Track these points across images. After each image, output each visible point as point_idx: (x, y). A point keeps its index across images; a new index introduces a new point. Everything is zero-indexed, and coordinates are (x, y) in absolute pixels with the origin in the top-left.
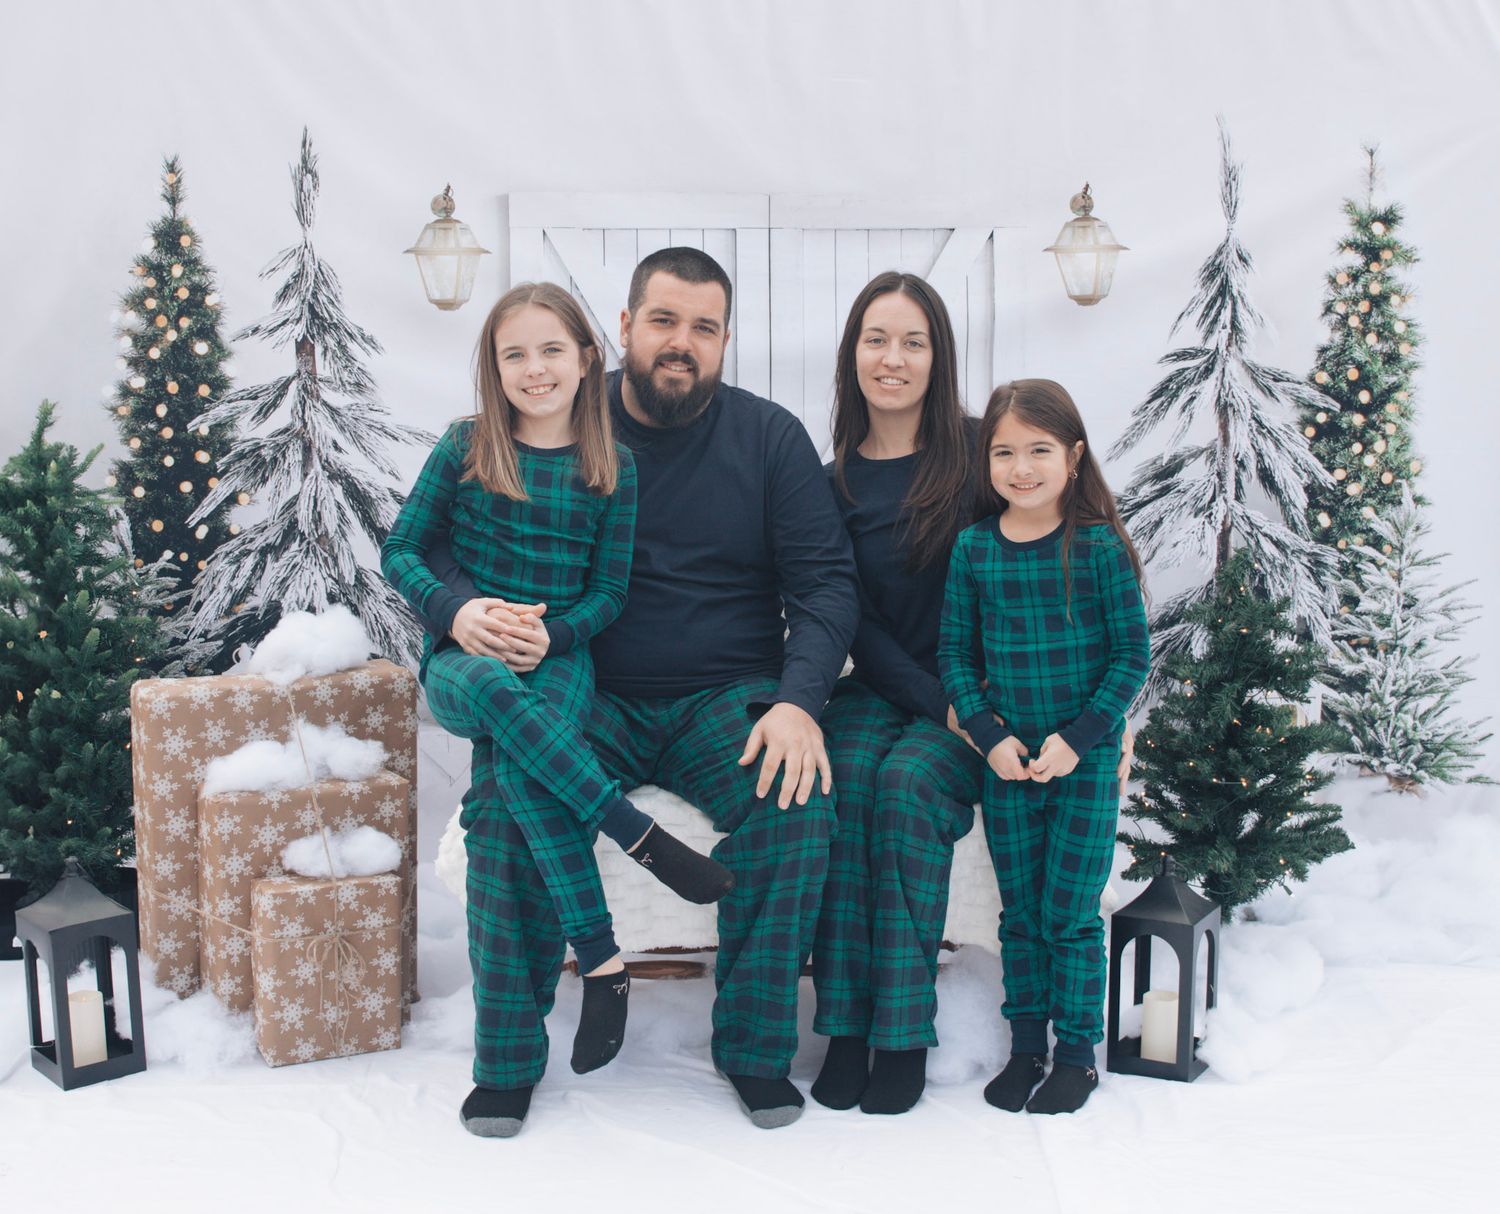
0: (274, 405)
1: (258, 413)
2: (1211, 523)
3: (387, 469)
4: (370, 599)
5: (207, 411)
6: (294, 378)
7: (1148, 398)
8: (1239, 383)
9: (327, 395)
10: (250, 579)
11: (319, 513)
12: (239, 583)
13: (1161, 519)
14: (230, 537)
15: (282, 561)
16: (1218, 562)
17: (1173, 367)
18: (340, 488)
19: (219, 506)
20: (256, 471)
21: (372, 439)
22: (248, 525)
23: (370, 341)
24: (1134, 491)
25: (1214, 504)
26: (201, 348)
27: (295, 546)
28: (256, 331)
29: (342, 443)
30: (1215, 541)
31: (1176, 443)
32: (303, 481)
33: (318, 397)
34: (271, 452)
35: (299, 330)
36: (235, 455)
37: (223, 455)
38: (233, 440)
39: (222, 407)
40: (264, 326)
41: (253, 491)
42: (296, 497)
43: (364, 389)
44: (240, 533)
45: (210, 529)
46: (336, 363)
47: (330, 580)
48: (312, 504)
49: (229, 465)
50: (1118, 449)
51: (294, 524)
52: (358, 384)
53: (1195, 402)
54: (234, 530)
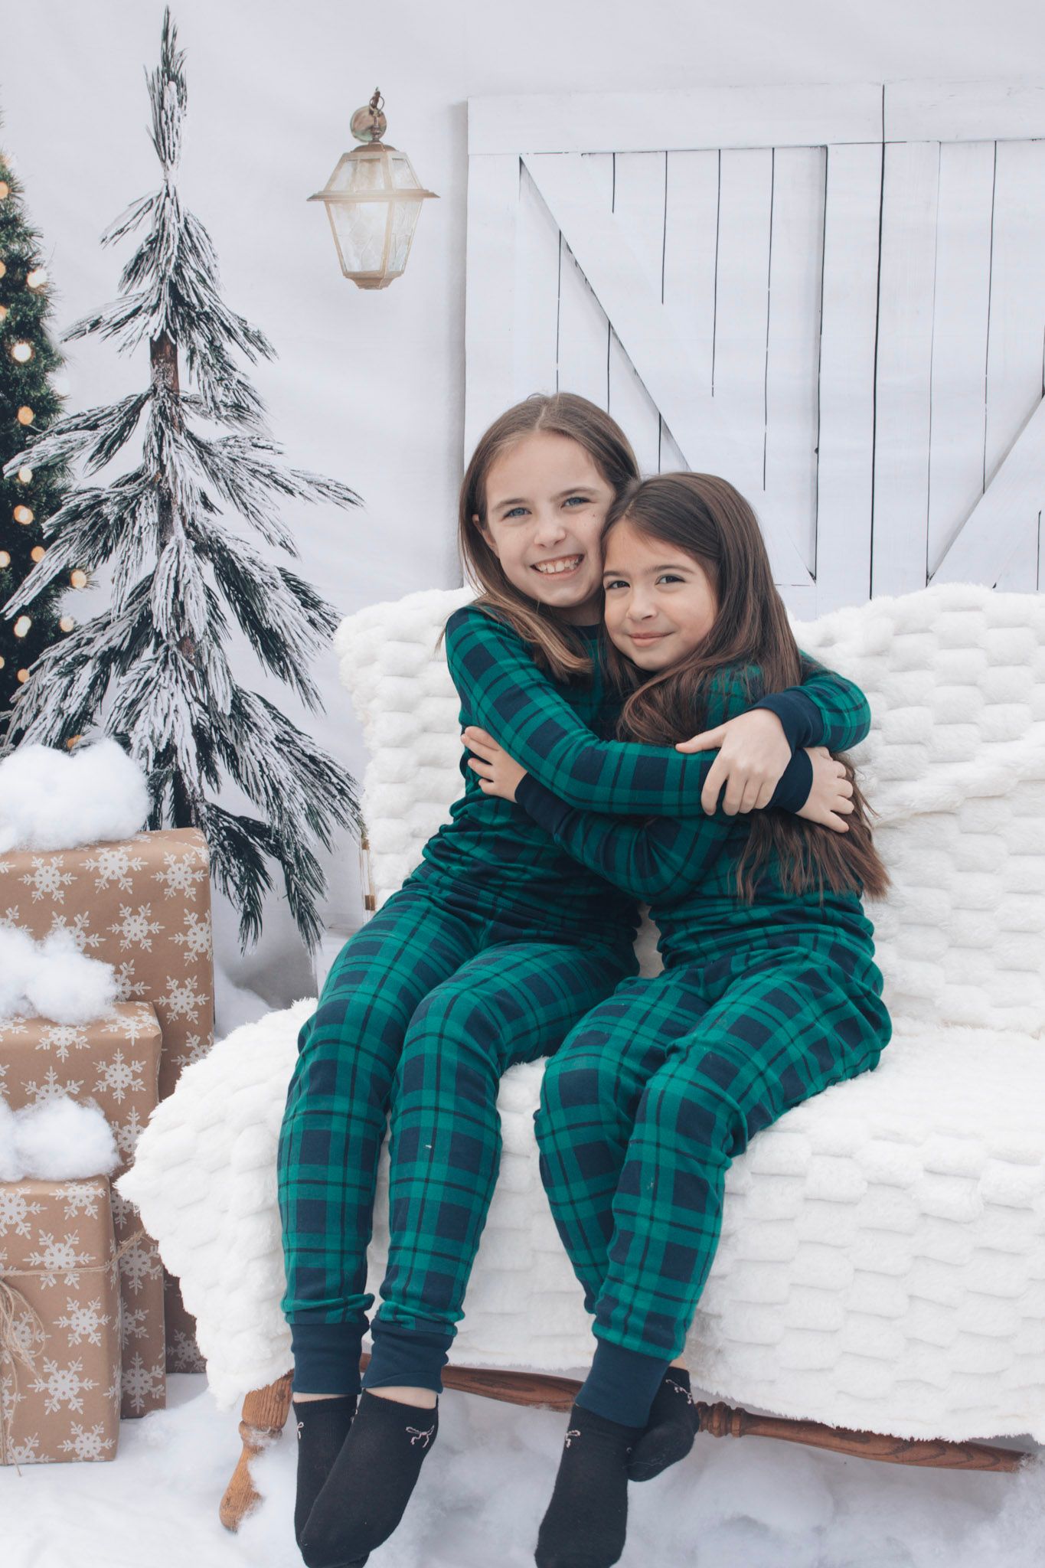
0: (120, 438)
1: (99, 451)
3: (277, 538)
4: (253, 738)
5: (30, 446)
6: (147, 397)
9: (195, 423)
10: (86, 699)
11: (182, 604)
12: (73, 706)
14: (61, 635)
15: (131, 675)
18: (211, 565)
19: (46, 589)
20: (95, 538)
21: (257, 491)
22: (84, 620)
23: (256, 339)
26: (22, 352)
27: (148, 653)
28: (95, 325)
29: (214, 497)
32: (159, 554)
33: (181, 426)
34: (116, 509)
35: (155, 323)
36: (67, 513)
37: (51, 514)
38: (64, 490)
39: (50, 441)
40: (107, 318)
41: (91, 568)
42: (150, 579)
43: (246, 414)
44: (74, 631)
45: (33, 622)
46: (206, 373)
47: (196, 707)
48: (172, 590)
49: (59, 527)
51: (146, 618)
52: (237, 407)
54: (66, 625)
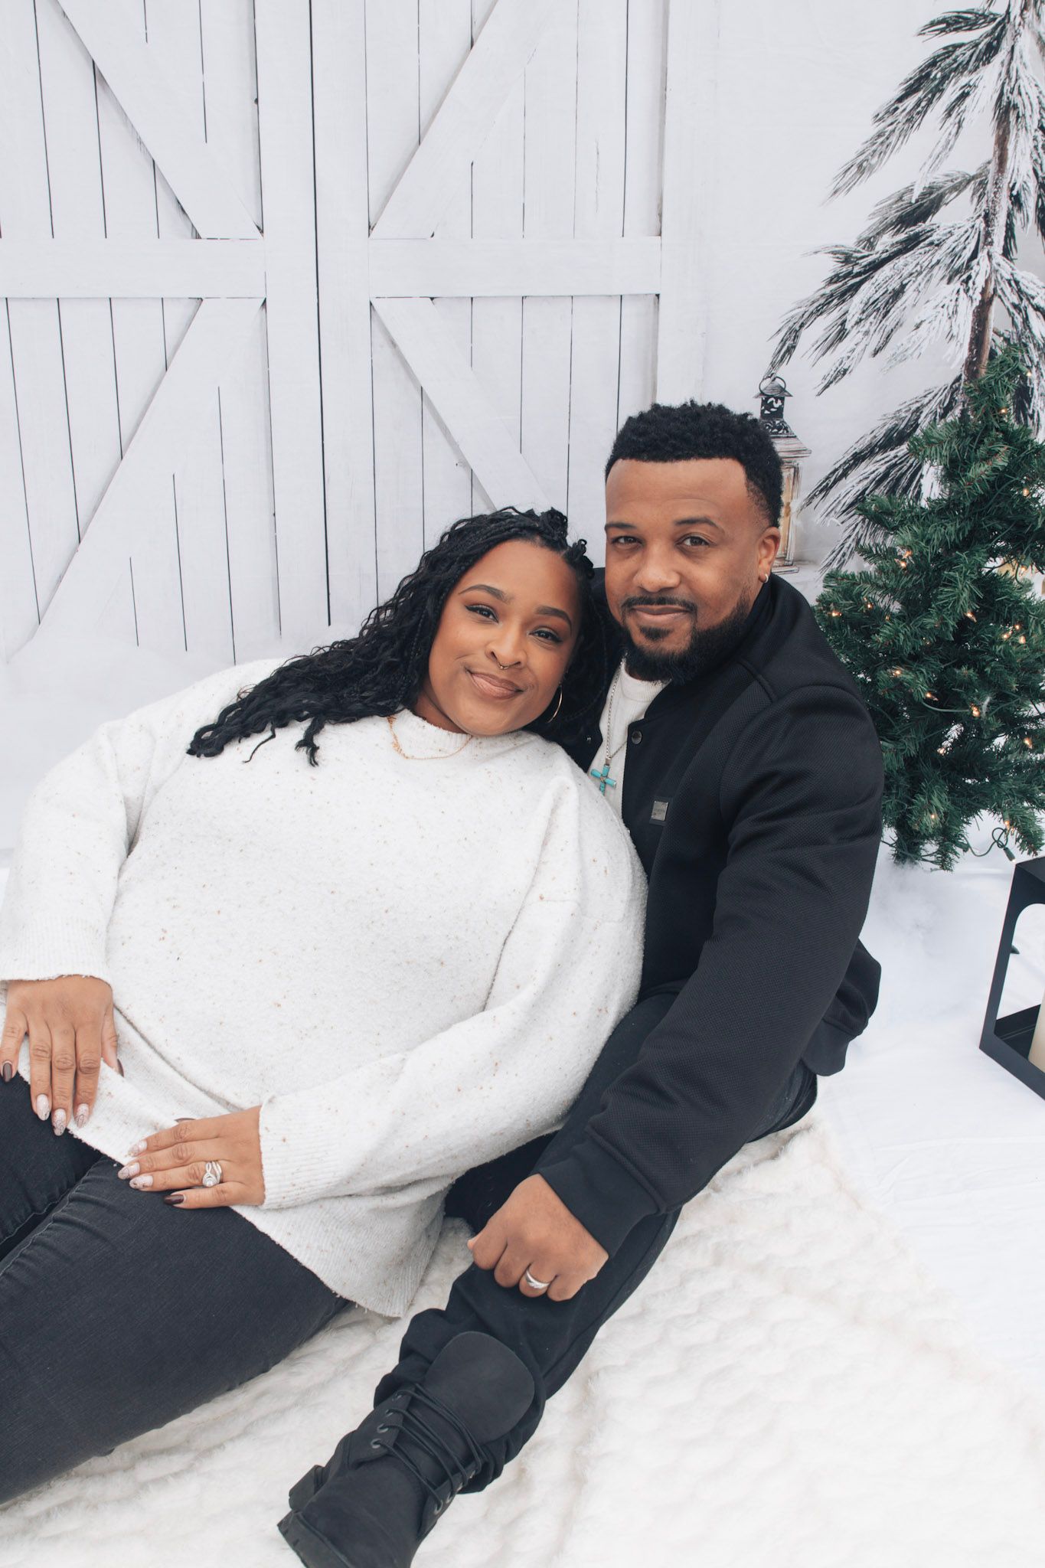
2: (967, 291)
7: (898, 94)
8: (1030, 72)
13: (903, 287)
16: (971, 350)
17: (939, 42)
24: (870, 243)
25: (975, 262)
30: (970, 318)
31: (933, 167)
50: (849, 175)
53: (968, 100)
